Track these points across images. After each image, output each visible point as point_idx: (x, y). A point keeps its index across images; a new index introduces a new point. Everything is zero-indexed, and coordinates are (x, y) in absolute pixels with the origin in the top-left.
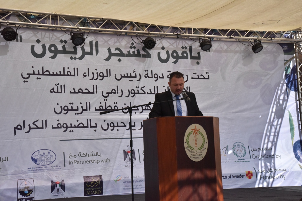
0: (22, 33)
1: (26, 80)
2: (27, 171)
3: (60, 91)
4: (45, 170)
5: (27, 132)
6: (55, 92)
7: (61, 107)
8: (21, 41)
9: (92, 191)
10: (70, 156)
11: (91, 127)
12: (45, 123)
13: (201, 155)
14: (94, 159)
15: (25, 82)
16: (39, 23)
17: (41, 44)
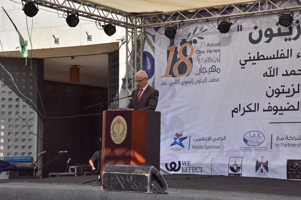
0: (243, 22)
1: (243, 66)
2: (239, 150)
3: (272, 74)
4: (253, 151)
5: (242, 115)
6: (268, 76)
7: (273, 90)
8: (241, 30)
9: (295, 175)
10: (278, 138)
12: (257, 106)
13: (122, 139)
15: (242, 68)
16: (250, 11)
17: (258, 30)
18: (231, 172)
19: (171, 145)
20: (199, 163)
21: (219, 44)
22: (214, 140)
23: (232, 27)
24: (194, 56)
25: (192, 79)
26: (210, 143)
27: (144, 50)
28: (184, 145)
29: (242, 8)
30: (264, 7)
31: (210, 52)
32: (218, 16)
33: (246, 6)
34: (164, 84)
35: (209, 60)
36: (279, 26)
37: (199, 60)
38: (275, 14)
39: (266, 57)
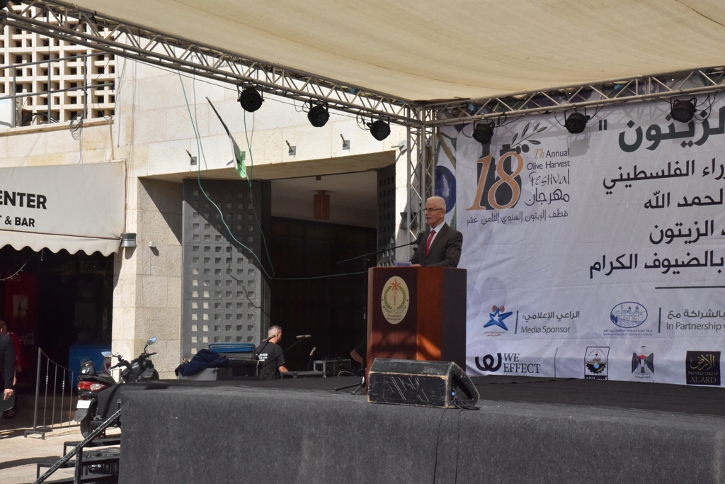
0: (609, 114)
1: (609, 191)
2: (602, 335)
3: (660, 204)
4: (628, 336)
5: (608, 274)
6: (653, 207)
7: (662, 231)
8: (605, 129)
9: (701, 378)
10: (670, 314)
11: (712, 265)
12: (634, 258)
13: (400, 316)
14: (712, 323)
15: (607, 193)
16: (621, 95)
17: (635, 127)
18: (588, 372)
19: (485, 326)
20: (534, 356)
21: (567, 153)
22: (560, 317)
23: (589, 123)
24: (524, 174)
25: (521, 213)
26: (553, 323)
27: (438, 165)
28: (507, 326)
29: (607, 91)
30: (644, 88)
31: (552, 165)
32: (565, 104)
33: (613, 87)
34: (473, 221)
35: (551, 179)
36: (672, 120)
37: (532, 180)
38: (663, 100)
39: (649, 175)
